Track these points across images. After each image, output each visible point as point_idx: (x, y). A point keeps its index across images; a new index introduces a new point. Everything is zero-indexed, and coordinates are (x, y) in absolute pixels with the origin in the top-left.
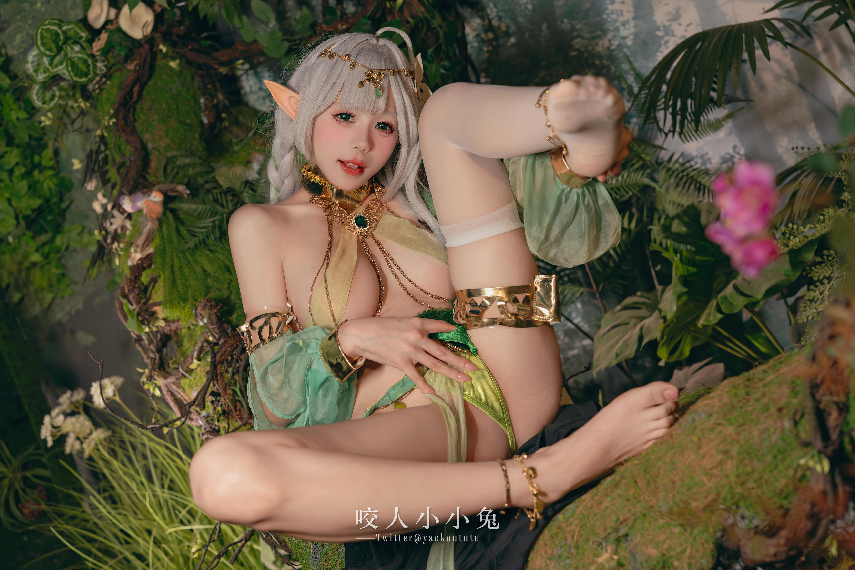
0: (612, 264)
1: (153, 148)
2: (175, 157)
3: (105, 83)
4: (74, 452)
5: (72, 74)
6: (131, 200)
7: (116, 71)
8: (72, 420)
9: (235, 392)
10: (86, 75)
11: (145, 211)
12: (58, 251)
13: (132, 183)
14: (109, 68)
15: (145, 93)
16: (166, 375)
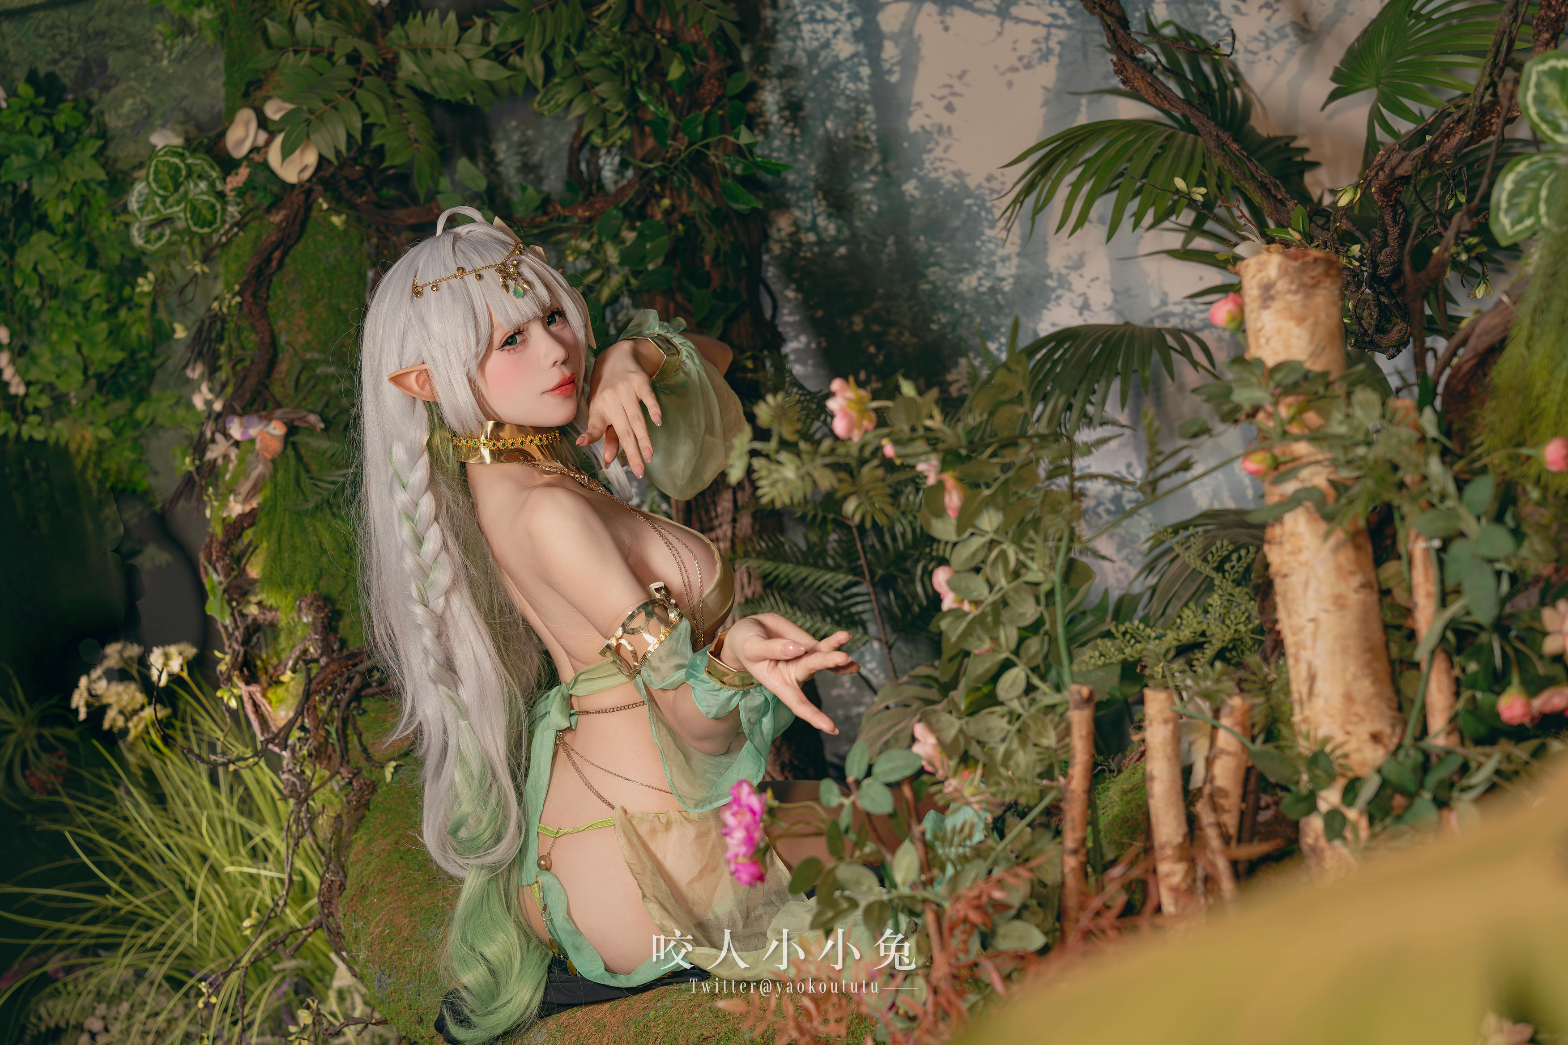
0: (916, 609)
1: (287, 343)
2: (316, 362)
3: (236, 234)
4: (115, 730)
5: (190, 222)
6: (241, 425)
7: (254, 219)
8: (117, 688)
9: (328, 733)
10: (210, 224)
11: (258, 446)
12: (137, 425)
13: (248, 395)
14: (243, 215)
15: (288, 260)
16: (250, 680)
